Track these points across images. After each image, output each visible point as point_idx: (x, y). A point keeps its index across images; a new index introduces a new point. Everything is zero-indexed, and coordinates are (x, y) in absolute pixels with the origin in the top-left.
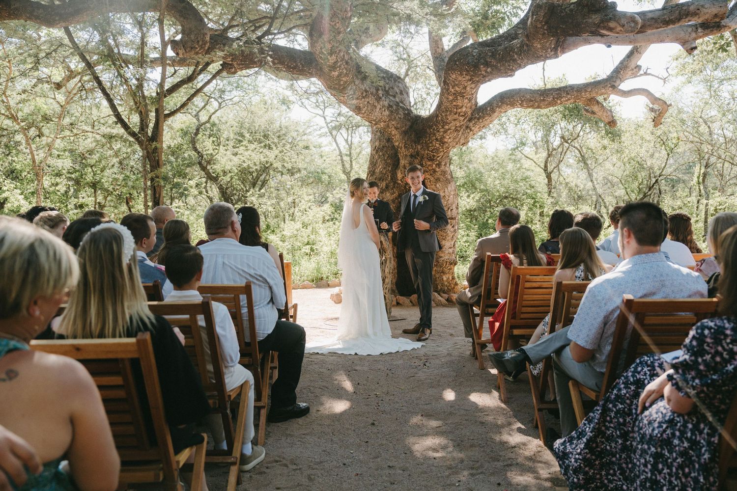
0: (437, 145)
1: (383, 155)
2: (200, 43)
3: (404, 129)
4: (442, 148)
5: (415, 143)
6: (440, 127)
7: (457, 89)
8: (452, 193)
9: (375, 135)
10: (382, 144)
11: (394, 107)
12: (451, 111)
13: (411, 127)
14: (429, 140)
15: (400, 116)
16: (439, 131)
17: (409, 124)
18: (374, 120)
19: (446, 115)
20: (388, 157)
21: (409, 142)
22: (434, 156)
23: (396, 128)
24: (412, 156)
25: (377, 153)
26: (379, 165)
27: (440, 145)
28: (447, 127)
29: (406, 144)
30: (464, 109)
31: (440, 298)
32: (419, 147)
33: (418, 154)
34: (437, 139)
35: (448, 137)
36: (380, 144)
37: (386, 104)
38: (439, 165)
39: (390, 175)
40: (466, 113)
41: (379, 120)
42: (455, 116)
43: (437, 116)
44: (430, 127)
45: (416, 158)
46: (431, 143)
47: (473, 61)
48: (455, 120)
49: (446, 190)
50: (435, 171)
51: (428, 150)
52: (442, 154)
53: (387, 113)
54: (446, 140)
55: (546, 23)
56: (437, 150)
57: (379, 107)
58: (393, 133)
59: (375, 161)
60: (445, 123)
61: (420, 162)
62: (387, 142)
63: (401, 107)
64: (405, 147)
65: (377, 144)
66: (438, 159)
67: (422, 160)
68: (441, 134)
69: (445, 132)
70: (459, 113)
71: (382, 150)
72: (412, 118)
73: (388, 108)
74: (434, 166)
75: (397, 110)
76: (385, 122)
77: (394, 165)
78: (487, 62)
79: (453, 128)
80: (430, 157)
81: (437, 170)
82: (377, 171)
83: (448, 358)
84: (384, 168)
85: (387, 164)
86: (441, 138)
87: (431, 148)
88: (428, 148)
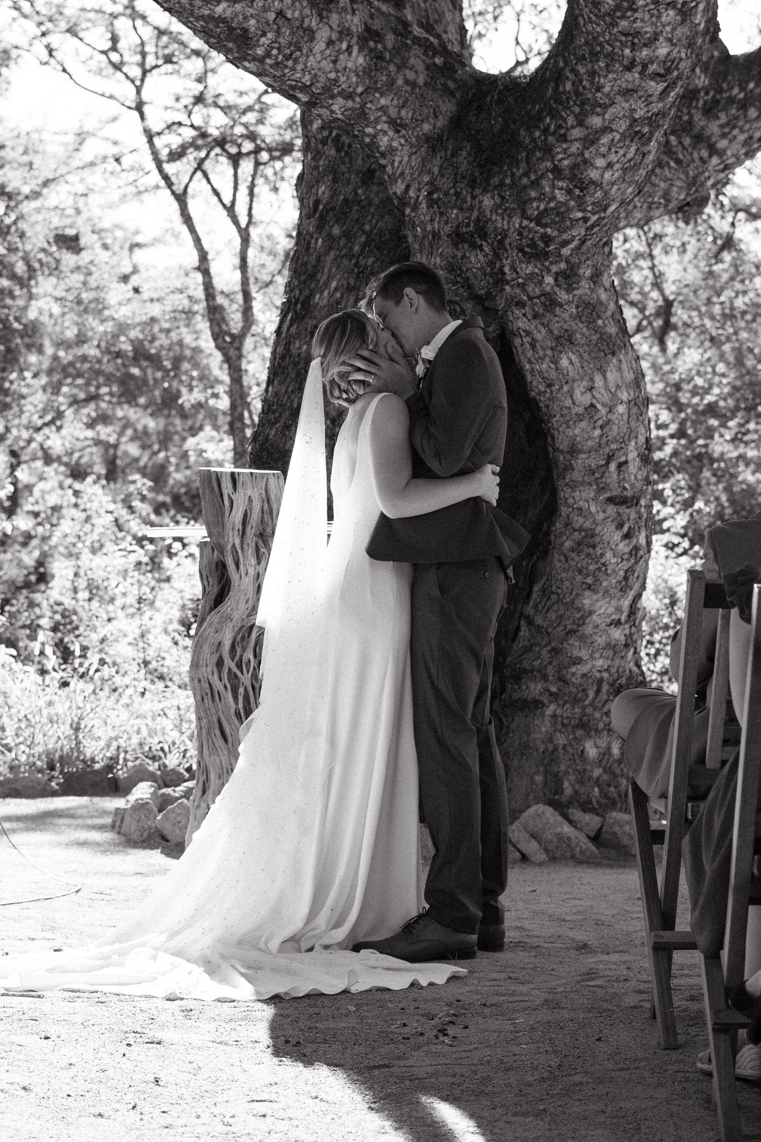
0: (560, 196)
1: (347, 235)
3: (426, 127)
4: (581, 207)
5: (473, 184)
6: (571, 121)
8: (624, 396)
9: (317, 155)
10: (345, 191)
11: (390, 39)
12: (611, 58)
13: (457, 122)
14: (527, 175)
15: (411, 75)
16: (564, 138)
17: (448, 107)
18: (305, 88)
19: (593, 74)
20: (365, 245)
21: (445, 183)
22: (547, 239)
23: (397, 125)
24: (458, 238)
25: (320, 227)
26: (329, 279)
27: (569, 192)
28: (596, 121)
29: (433, 187)
30: (663, 50)
31: (567, 829)
32: (488, 202)
33: (482, 230)
34: (557, 171)
35: (600, 162)
36: (334, 194)
37: (355, 22)
38: (568, 278)
40: (669, 64)
41: (327, 89)
42: (628, 76)
43: (558, 77)
44: (534, 121)
45: (474, 246)
46: (536, 184)
48: (627, 93)
49: (598, 378)
50: (551, 303)
51: (524, 216)
52: (579, 231)
53: (358, 59)
54: (594, 174)
56: (560, 215)
57: (323, 34)
58: (384, 141)
59: (313, 260)
60: (587, 106)
61: (491, 264)
62: (364, 183)
63: (417, 40)
64: (431, 202)
65: (322, 190)
66: (566, 251)
67: (497, 256)
68: (575, 148)
69: (590, 140)
70: (645, 66)
71: (343, 215)
72: (462, 85)
73: (363, 42)
74: (549, 280)
75: (400, 50)
76: (349, 96)
79: (623, 125)
80: (533, 245)
81: (563, 296)
83: (545, 1015)
86: (574, 166)
87: (535, 208)
88: (523, 204)
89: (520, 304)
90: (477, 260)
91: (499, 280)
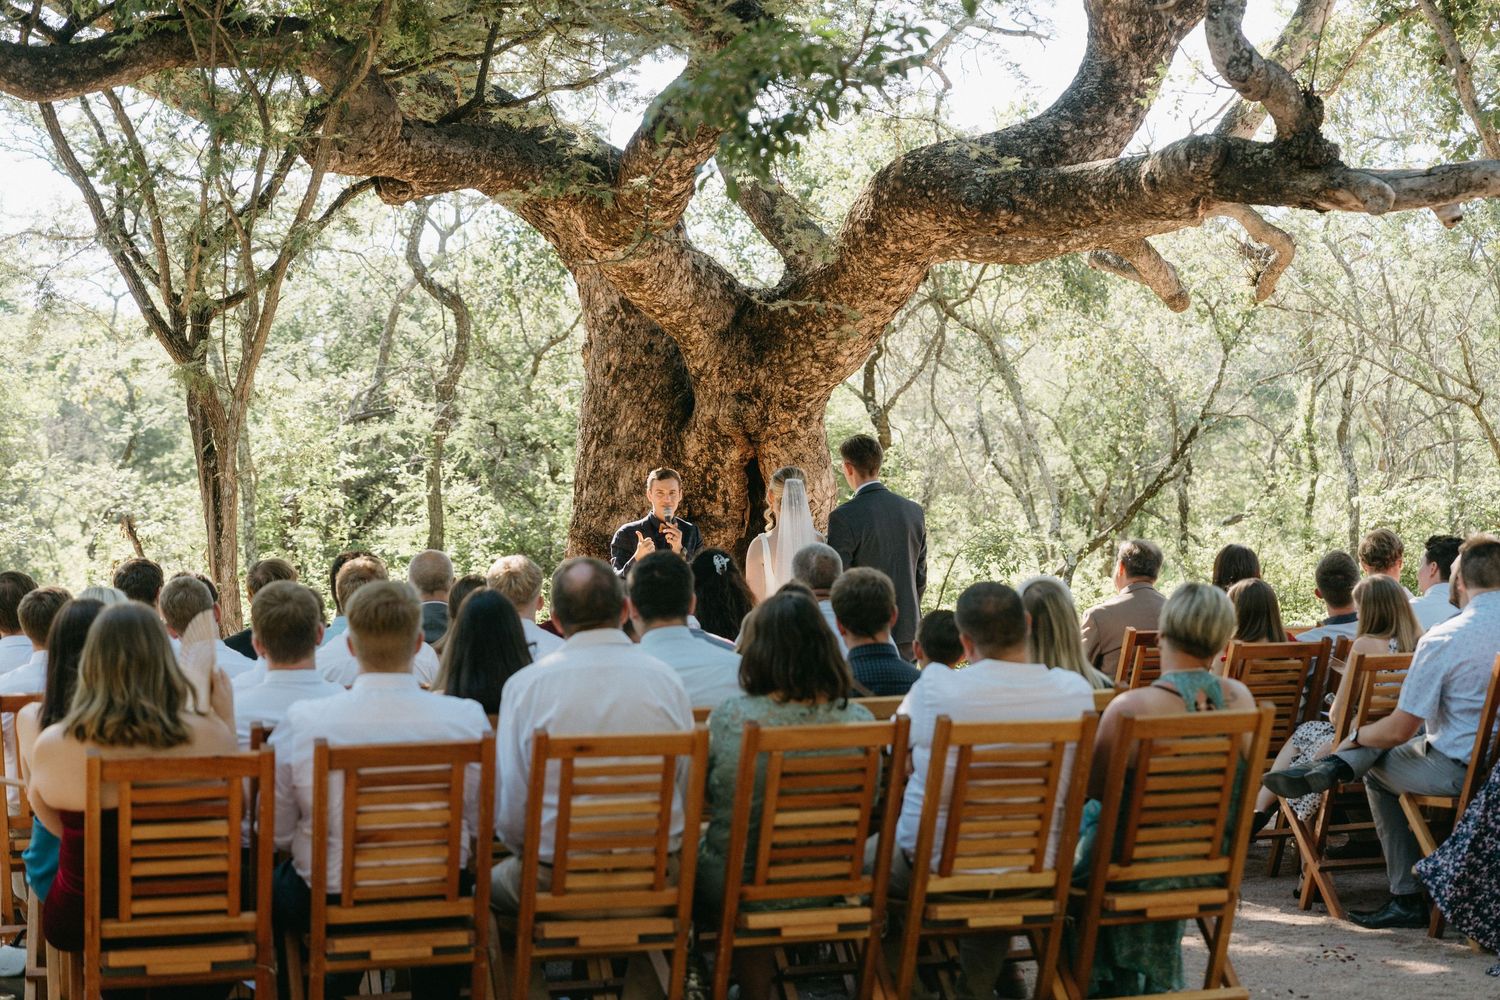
0: (814, 372)
1: (637, 388)
2: (383, 145)
3: (719, 325)
4: (826, 379)
5: (751, 362)
6: (830, 326)
7: (907, 244)
8: (830, 494)
10: (632, 359)
12: (868, 291)
13: (737, 321)
14: (791, 357)
15: (713, 292)
16: (823, 337)
17: (731, 311)
18: (663, 306)
19: (851, 300)
20: (651, 395)
21: (732, 361)
22: (799, 398)
23: (704, 325)
24: (740, 397)
25: (615, 382)
26: (626, 418)
27: (822, 370)
28: (848, 328)
29: (724, 364)
32: (762, 374)
33: (757, 392)
34: (816, 357)
35: (847, 352)
36: (623, 360)
38: (806, 421)
39: (659, 444)
41: (674, 306)
42: (877, 303)
43: (822, 299)
45: (751, 402)
46: (798, 364)
47: (979, 198)
49: (817, 486)
50: (794, 436)
51: (786, 383)
53: (692, 287)
54: (840, 360)
55: (1215, 176)
56: (811, 383)
57: (679, 272)
58: (694, 335)
59: (610, 404)
60: (844, 319)
61: (761, 413)
62: (646, 353)
63: (716, 270)
64: (722, 373)
65: (614, 357)
66: (808, 405)
67: (766, 408)
68: (830, 344)
69: (840, 340)
70: (889, 297)
71: (631, 376)
72: (738, 297)
74: (795, 422)
75: (707, 277)
76: (684, 310)
77: (671, 417)
78: (1013, 201)
79: (867, 330)
80: (790, 401)
81: (802, 432)
82: (621, 432)
84: (643, 426)
85: (650, 415)
86: (830, 354)
87: (793, 380)
88: (786, 377)
89: (774, 438)
90: (753, 411)
91: (764, 421)
